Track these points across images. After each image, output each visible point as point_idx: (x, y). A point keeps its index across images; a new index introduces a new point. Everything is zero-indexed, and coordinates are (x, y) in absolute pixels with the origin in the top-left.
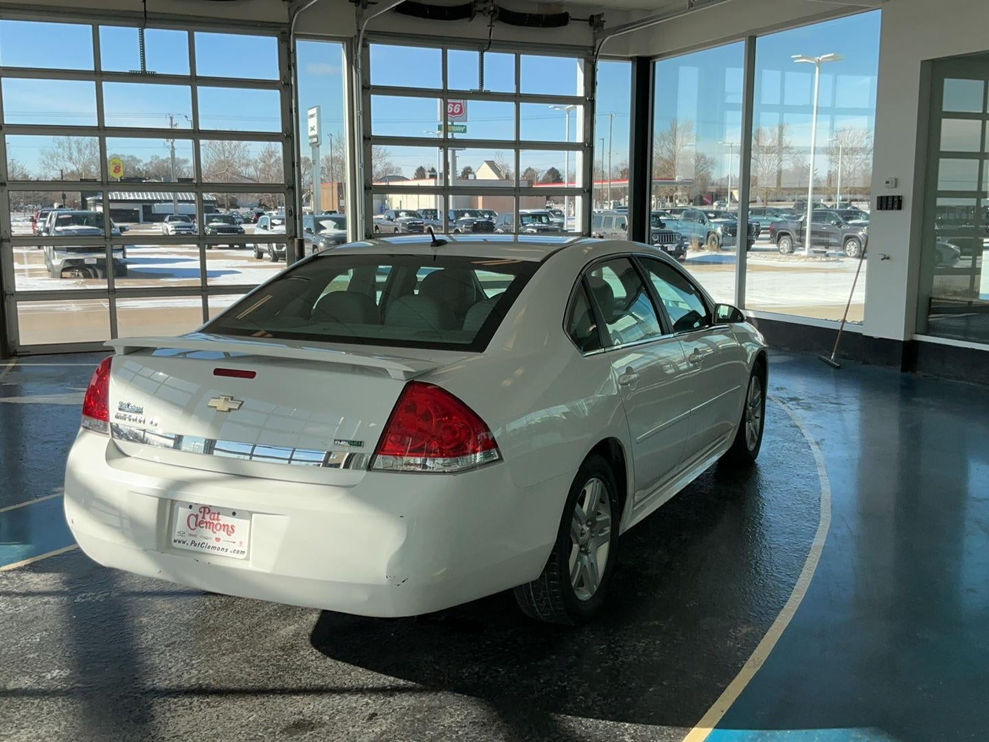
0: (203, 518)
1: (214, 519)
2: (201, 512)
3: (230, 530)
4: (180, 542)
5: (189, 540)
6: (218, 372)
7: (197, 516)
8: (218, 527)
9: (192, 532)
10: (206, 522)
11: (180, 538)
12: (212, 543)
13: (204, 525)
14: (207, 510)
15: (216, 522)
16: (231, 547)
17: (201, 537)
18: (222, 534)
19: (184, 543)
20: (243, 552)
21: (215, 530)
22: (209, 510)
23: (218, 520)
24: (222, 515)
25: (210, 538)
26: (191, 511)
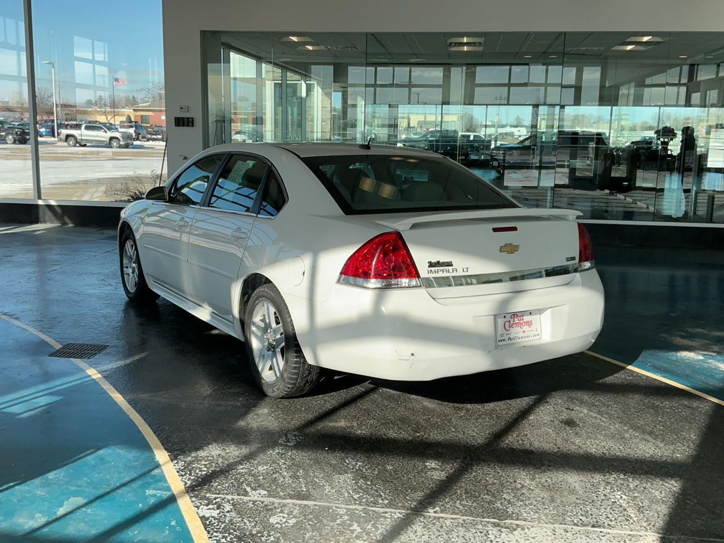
0: (514, 321)
1: (520, 320)
2: (512, 318)
3: (529, 324)
4: (502, 341)
5: (506, 338)
6: (495, 230)
7: (509, 321)
8: (523, 324)
9: (507, 332)
10: (516, 323)
11: (502, 338)
12: (522, 335)
13: (515, 325)
14: (516, 316)
15: (521, 322)
16: (532, 334)
17: (514, 333)
18: (526, 328)
19: (504, 340)
20: (539, 335)
21: (522, 327)
22: (517, 315)
23: (523, 320)
24: (526, 316)
25: (520, 332)
26: (505, 320)
